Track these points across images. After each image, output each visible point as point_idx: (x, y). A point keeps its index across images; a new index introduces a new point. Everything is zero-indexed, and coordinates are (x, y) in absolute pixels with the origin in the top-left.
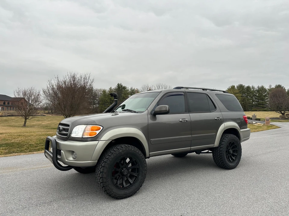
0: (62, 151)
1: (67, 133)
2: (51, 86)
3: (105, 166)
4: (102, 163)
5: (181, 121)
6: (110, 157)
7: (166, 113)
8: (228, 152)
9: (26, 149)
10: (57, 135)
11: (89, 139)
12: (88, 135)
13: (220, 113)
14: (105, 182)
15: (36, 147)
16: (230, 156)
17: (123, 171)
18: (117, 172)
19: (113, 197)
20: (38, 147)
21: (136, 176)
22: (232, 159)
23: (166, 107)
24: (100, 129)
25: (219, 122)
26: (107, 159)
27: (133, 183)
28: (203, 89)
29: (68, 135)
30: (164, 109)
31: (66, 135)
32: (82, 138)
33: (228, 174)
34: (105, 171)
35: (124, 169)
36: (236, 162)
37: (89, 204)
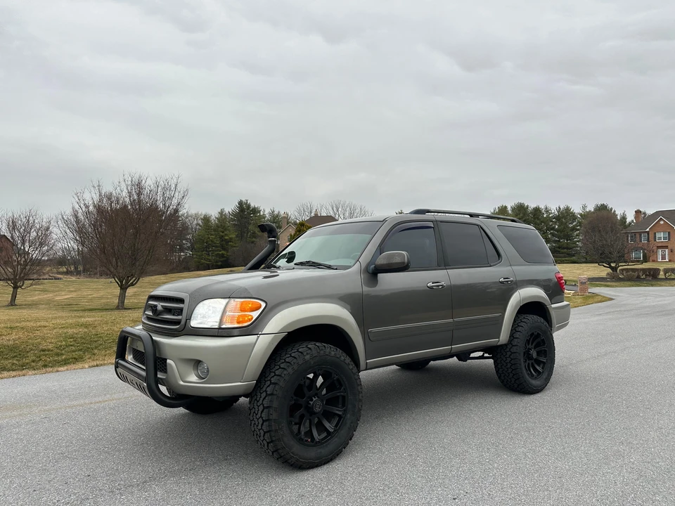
0: (168, 361)
1: (180, 317)
2: (82, 206)
3: (275, 392)
4: (266, 386)
5: (431, 288)
6: (285, 372)
7: (403, 268)
8: (527, 356)
9: (33, 361)
10: (144, 323)
11: (236, 332)
12: (231, 323)
13: (510, 268)
14: (276, 431)
15: (58, 355)
16: (532, 363)
17: (311, 403)
18: (299, 406)
19: (291, 465)
20: (62, 354)
21: (339, 416)
22: (536, 370)
23: (402, 255)
24: (260, 307)
25: (508, 288)
26: (278, 377)
27: (335, 431)
28: (471, 215)
29: (183, 322)
30: (398, 260)
31: (178, 322)
32: (220, 328)
33: (531, 405)
34: (275, 404)
35: (314, 399)
36: (544, 376)
37: (238, 485)
